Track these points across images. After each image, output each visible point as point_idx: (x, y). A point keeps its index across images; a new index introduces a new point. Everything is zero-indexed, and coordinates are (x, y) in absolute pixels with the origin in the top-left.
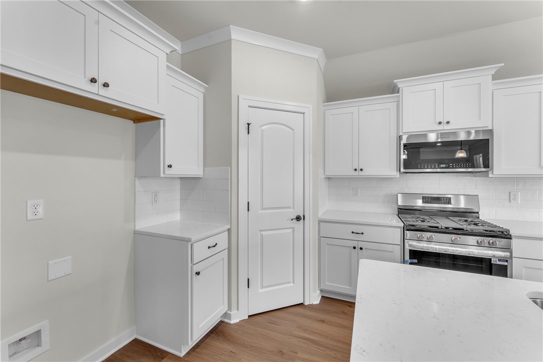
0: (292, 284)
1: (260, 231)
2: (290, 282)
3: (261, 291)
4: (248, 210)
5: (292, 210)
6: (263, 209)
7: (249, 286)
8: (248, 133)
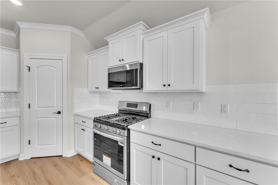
0: (56, 145)
1: (37, 118)
2: (54, 144)
3: (37, 147)
4: (29, 107)
5: (56, 108)
6: (38, 107)
7: (29, 144)
8: (29, 71)
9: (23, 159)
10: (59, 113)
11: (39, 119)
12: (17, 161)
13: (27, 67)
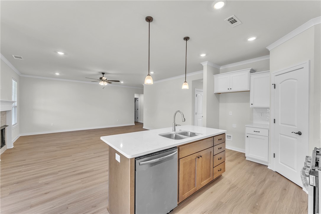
1: (280, 134)
3: (280, 163)
4: (275, 123)
5: (297, 127)
6: (281, 124)
7: (274, 157)
8: (275, 88)
9: (270, 168)
10: (300, 134)
11: (282, 136)
12: (266, 168)
13: (273, 84)
